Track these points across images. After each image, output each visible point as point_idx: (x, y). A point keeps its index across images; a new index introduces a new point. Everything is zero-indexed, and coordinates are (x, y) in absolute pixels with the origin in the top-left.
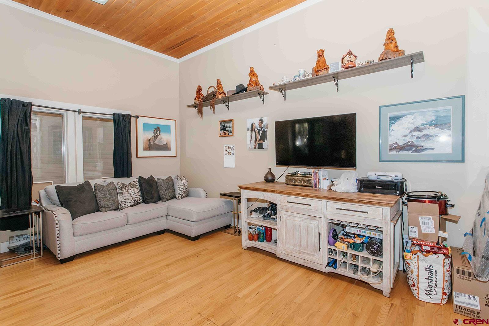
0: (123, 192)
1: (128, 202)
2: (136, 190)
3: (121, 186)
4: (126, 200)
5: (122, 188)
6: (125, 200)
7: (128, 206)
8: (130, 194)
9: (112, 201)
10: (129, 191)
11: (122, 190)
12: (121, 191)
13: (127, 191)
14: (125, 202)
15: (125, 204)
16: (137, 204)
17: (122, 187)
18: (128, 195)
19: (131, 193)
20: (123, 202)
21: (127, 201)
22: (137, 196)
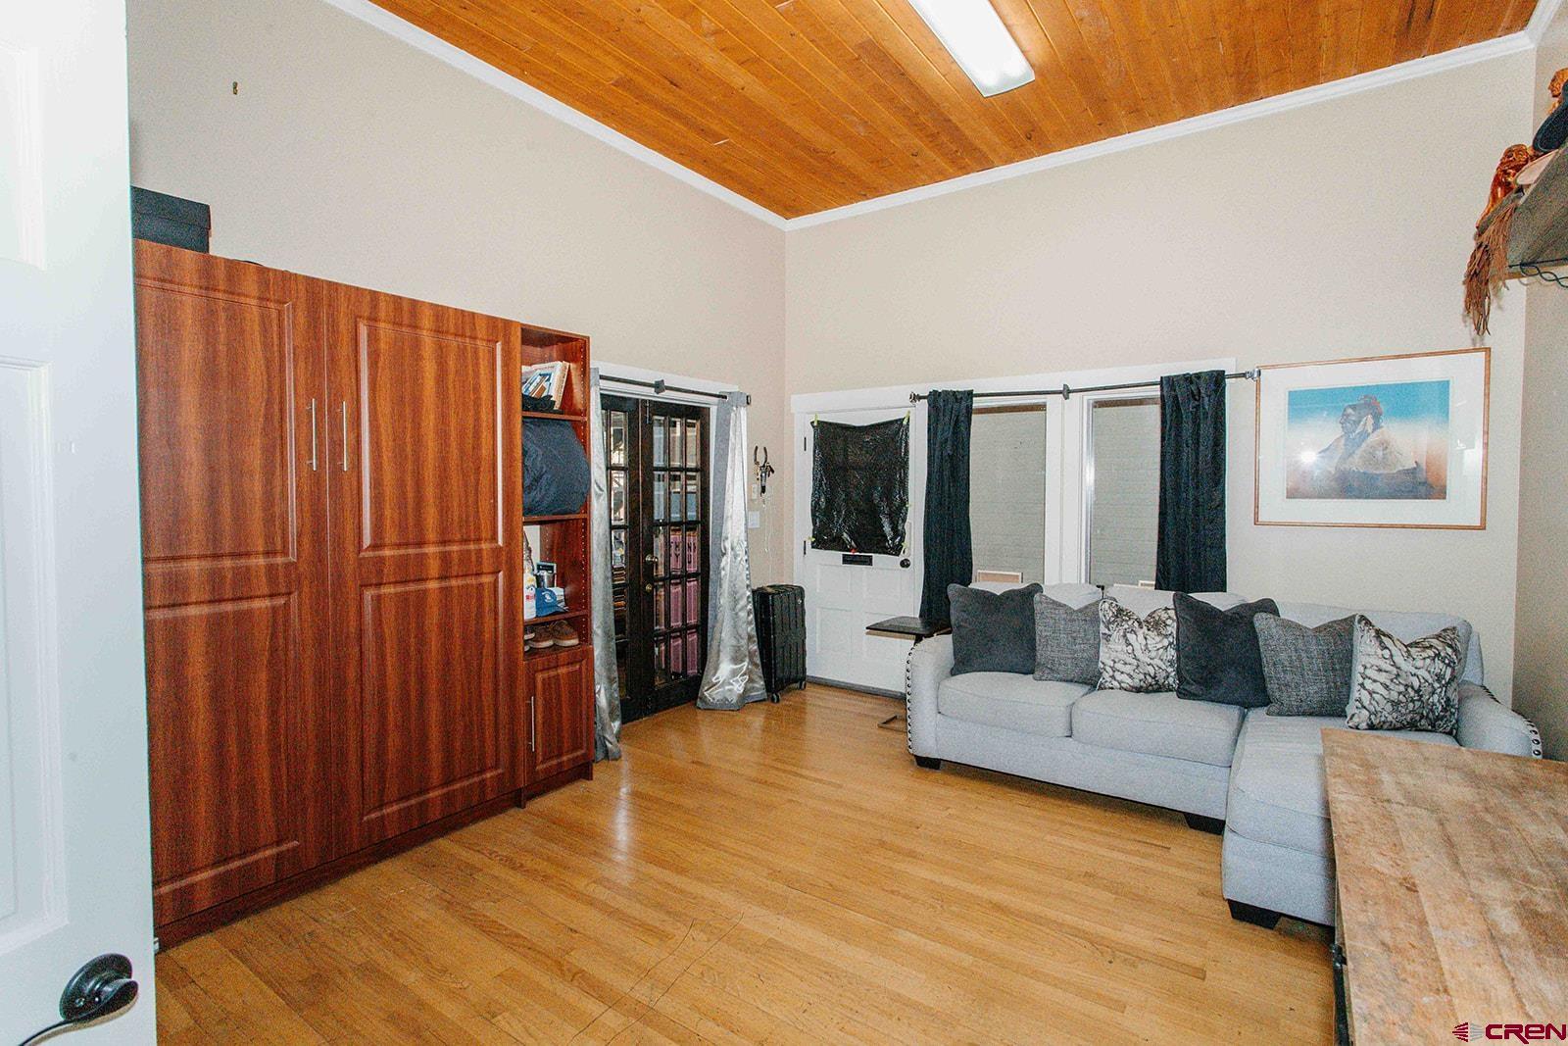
0: (1110, 636)
1: (1122, 673)
2: (1158, 639)
3: (1111, 614)
4: (1116, 665)
5: (1109, 623)
6: (1115, 662)
7: (1122, 685)
8: (1130, 648)
9: (1070, 656)
10: (1131, 637)
11: (1109, 630)
12: (1107, 631)
13: (1125, 636)
14: (1114, 670)
15: (1113, 677)
16: (1152, 687)
17: (1113, 619)
18: (1125, 648)
19: (1137, 646)
20: (1108, 669)
21: (1119, 666)
22: (1157, 662)
